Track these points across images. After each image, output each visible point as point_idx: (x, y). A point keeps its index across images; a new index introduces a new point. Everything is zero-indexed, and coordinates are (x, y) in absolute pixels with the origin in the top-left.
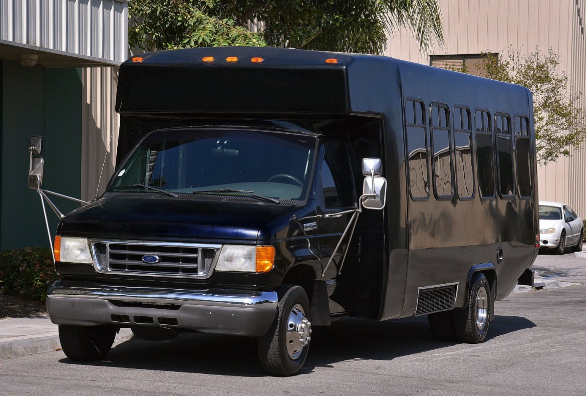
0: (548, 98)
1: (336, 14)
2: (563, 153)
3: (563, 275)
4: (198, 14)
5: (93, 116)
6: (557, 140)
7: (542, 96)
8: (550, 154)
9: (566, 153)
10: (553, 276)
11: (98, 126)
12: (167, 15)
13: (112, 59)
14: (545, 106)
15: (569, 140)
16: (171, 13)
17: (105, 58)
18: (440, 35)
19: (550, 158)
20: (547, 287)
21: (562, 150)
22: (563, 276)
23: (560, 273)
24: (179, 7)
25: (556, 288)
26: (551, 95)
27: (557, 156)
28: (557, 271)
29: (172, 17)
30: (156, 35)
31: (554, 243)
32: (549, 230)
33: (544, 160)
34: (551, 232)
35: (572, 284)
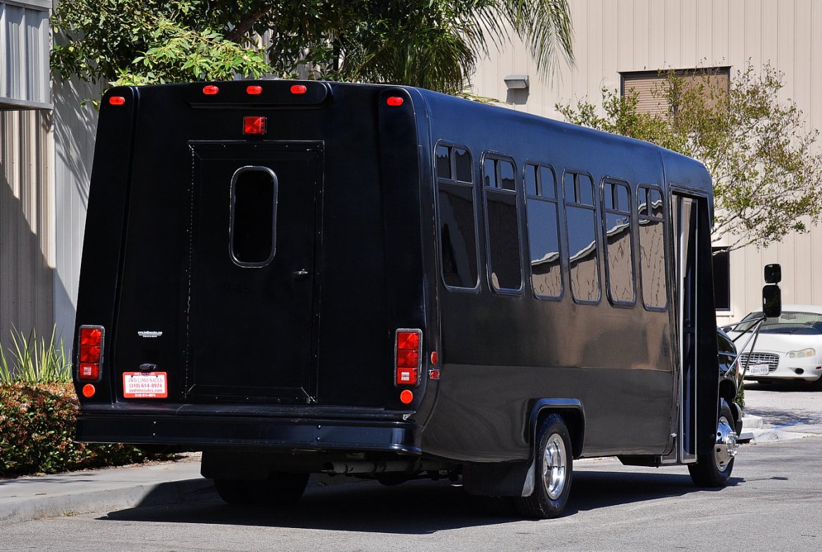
0: (767, 141)
1: (379, 19)
2: (795, 227)
3: (811, 421)
4: (164, 23)
5: (6, 180)
6: (785, 206)
7: (759, 138)
8: (772, 229)
9: (800, 227)
10: (794, 423)
11: (17, 194)
12: (118, 27)
13: (23, 97)
14: (762, 153)
15: (801, 207)
16: (123, 25)
17: (12, 97)
18: (568, 48)
19: (772, 235)
20: (757, 440)
21: (793, 223)
22: (810, 424)
23: (806, 419)
24: (134, 15)
25: (773, 441)
26: (771, 135)
27: (784, 233)
28: (802, 416)
29: (124, 30)
30: (100, 59)
31: (815, 373)
32: (805, 352)
33: (762, 240)
34: (809, 354)
35: (810, 435)
